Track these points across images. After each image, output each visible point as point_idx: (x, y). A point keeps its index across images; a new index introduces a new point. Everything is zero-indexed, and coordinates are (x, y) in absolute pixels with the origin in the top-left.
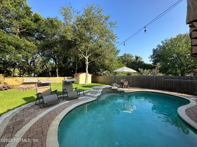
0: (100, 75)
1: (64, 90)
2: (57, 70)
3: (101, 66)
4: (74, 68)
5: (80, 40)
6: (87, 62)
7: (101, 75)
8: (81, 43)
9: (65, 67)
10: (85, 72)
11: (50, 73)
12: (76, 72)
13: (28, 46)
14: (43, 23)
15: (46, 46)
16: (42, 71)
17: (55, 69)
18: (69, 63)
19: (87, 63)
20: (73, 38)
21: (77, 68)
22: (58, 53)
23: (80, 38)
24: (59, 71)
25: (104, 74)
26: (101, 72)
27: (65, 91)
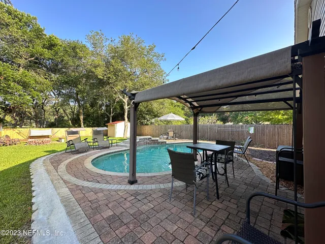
0: (145, 125)
1: (94, 139)
2: (82, 117)
3: (147, 111)
4: (108, 115)
5: (115, 78)
6: (126, 105)
7: (147, 125)
8: (116, 81)
9: (94, 113)
10: (124, 120)
11: (70, 122)
12: (111, 120)
13: (39, 82)
14: (62, 49)
15: (66, 83)
16: (56, 119)
17: (78, 115)
18: (101, 106)
19: (126, 107)
20: (105, 75)
21: (112, 115)
22: (84, 93)
23: (115, 75)
24: (84, 119)
25: (151, 123)
26: (147, 121)
27: (96, 140)
